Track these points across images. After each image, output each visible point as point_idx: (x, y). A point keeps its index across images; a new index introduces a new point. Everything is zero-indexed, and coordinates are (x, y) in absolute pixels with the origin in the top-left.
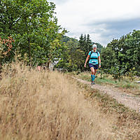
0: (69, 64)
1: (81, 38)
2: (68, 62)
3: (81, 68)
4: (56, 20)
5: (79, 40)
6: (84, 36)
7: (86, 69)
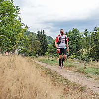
0: (30, 51)
1: (39, 32)
2: (29, 49)
3: (38, 54)
4: (20, 19)
5: (37, 33)
6: (40, 31)
7: (42, 54)
